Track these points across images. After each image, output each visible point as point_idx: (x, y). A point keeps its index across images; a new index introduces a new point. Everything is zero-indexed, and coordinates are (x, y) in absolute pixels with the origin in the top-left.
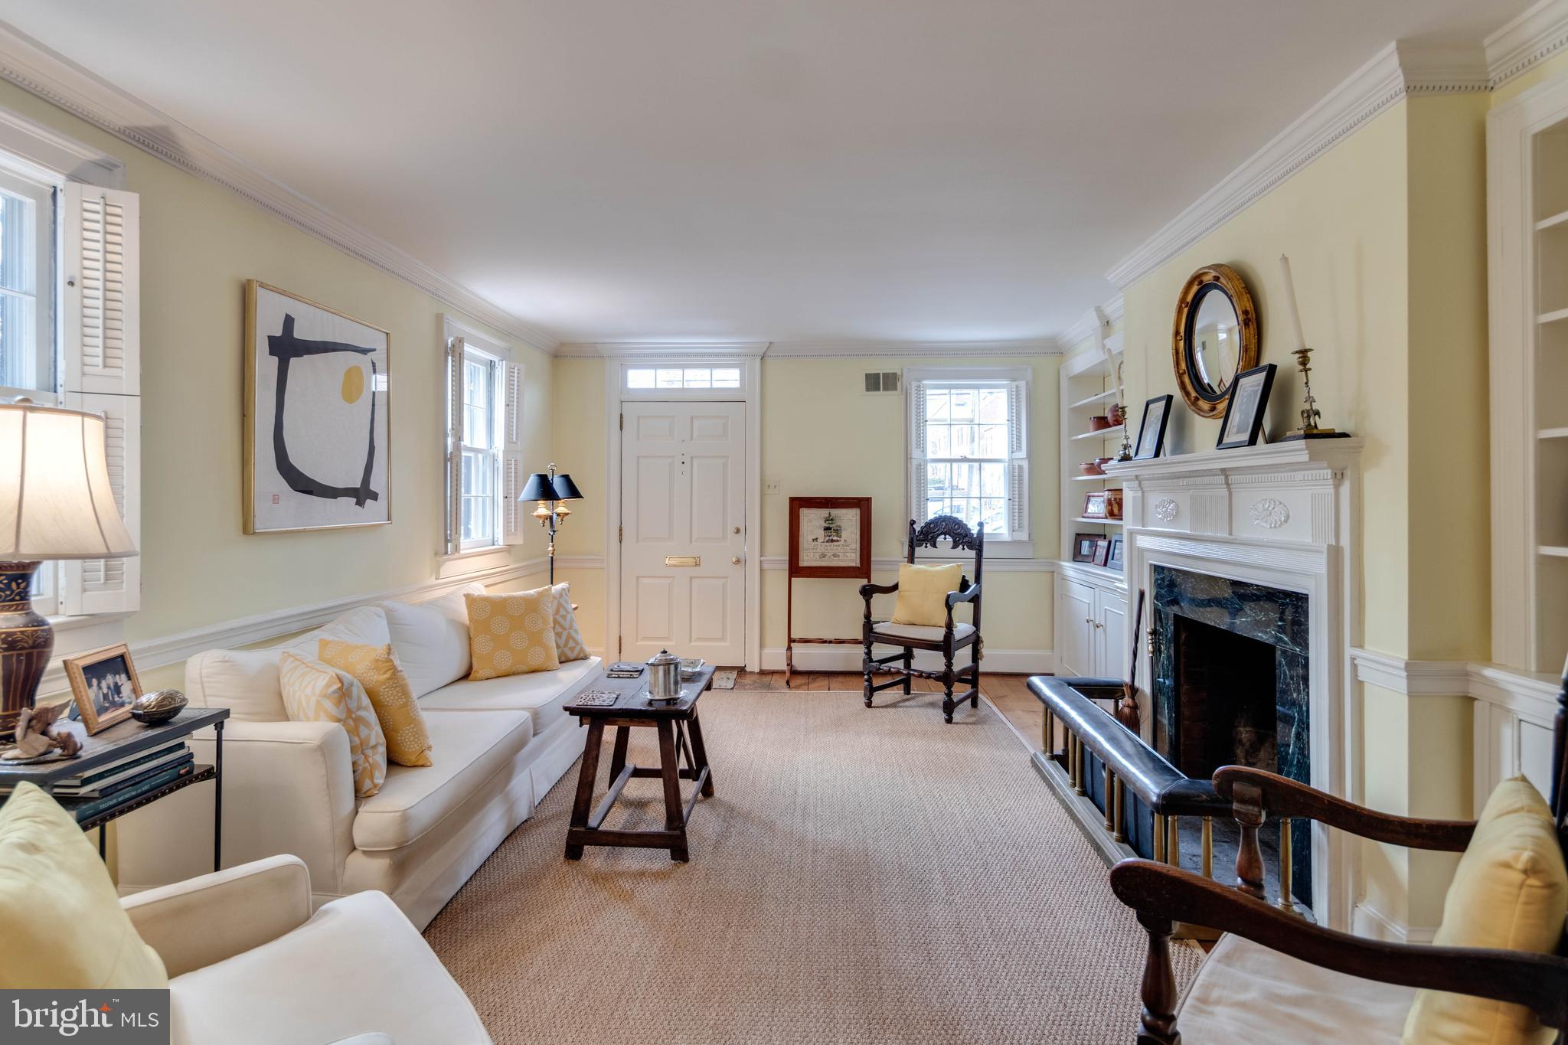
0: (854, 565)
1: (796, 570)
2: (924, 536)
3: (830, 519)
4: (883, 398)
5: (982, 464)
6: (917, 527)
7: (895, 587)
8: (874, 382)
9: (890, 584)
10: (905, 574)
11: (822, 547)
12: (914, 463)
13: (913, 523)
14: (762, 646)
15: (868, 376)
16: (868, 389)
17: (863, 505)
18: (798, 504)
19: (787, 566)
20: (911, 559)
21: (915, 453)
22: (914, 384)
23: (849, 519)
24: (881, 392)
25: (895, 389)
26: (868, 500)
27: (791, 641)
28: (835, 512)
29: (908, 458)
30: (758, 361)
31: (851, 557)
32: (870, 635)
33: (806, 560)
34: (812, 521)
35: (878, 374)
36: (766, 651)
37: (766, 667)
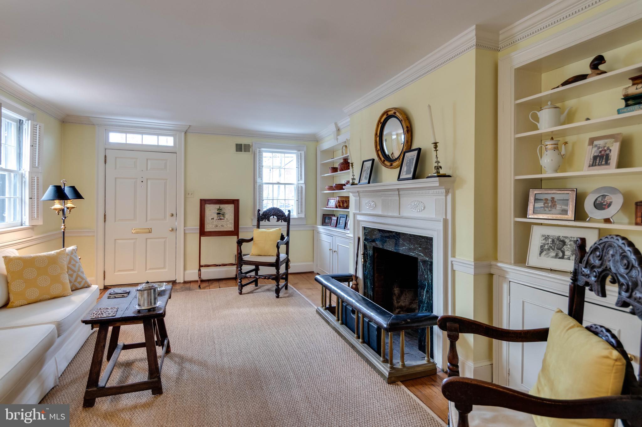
0: (231, 230)
1: (203, 233)
2: (264, 217)
3: (219, 209)
4: (243, 155)
5: (286, 185)
6: (261, 213)
7: (252, 239)
8: (239, 148)
9: (249, 238)
10: (256, 233)
11: (215, 222)
12: (258, 184)
13: (259, 210)
14: (185, 269)
15: (237, 145)
16: (237, 151)
17: (235, 203)
18: (204, 202)
19: (198, 231)
20: (258, 226)
21: (258, 180)
22: (258, 150)
23: (229, 209)
24: (243, 152)
25: (249, 151)
26: (238, 200)
27: (200, 266)
28: (222, 206)
29: (255, 182)
30: (183, 134)
31: (230, 227)
32: (240, 261)
33: (209, 228)
34: (211, 211)
35: (242, 144)
36: (187, 272)
37: (186, 280)
